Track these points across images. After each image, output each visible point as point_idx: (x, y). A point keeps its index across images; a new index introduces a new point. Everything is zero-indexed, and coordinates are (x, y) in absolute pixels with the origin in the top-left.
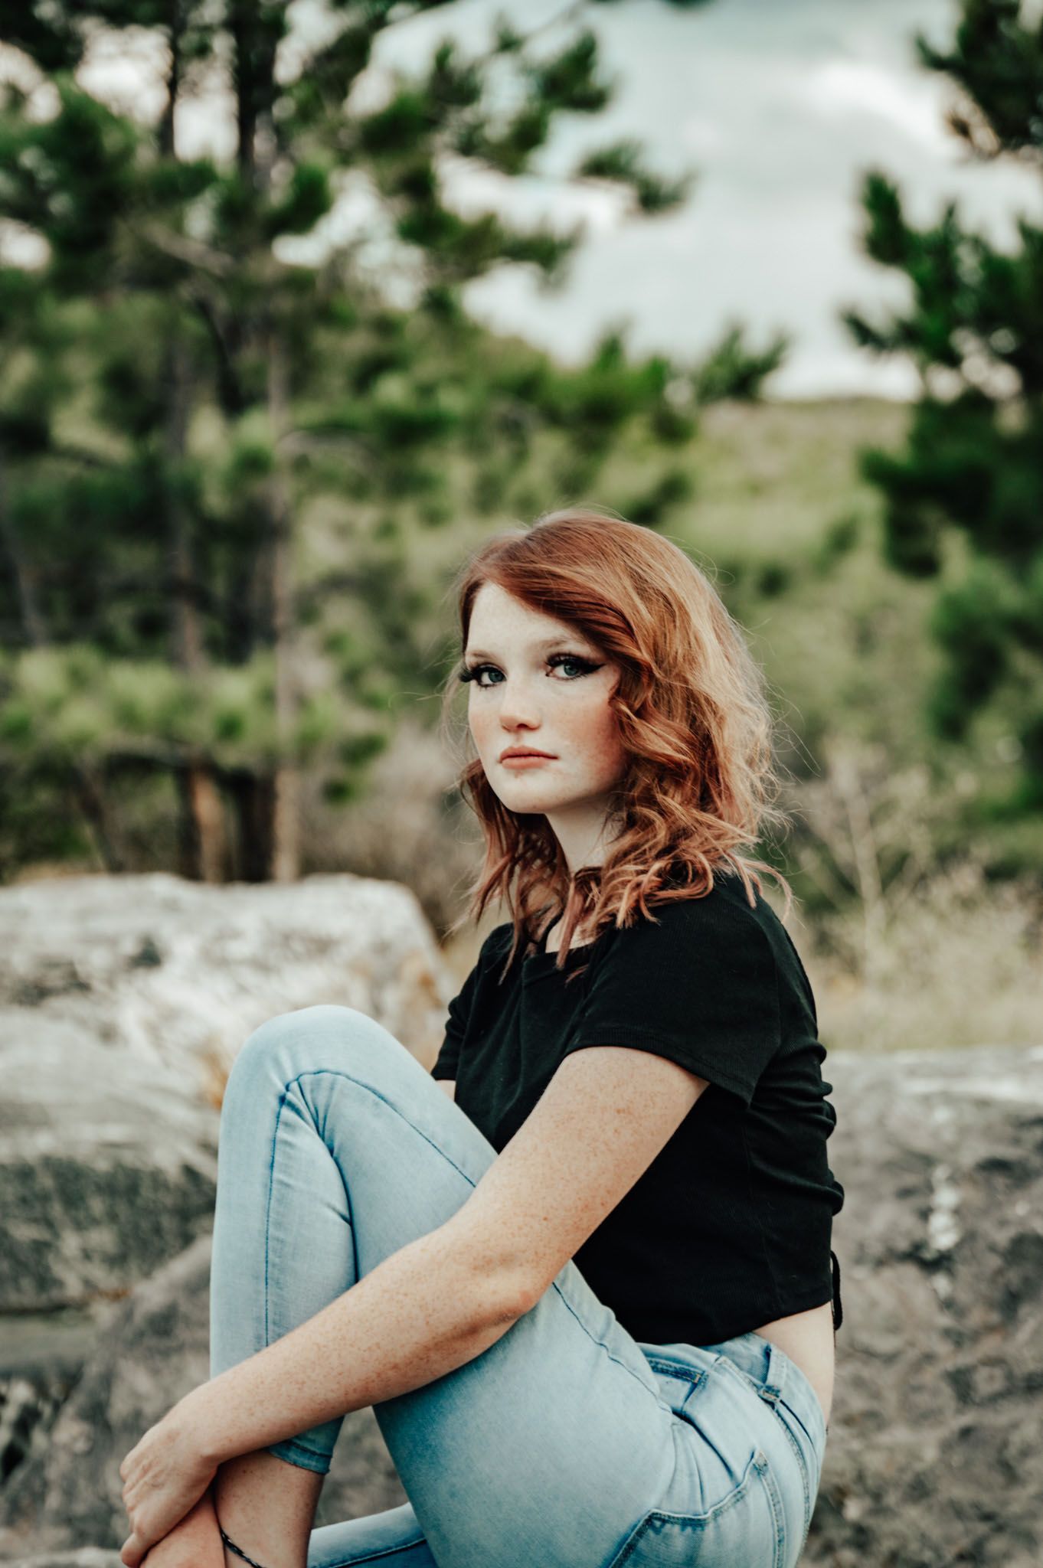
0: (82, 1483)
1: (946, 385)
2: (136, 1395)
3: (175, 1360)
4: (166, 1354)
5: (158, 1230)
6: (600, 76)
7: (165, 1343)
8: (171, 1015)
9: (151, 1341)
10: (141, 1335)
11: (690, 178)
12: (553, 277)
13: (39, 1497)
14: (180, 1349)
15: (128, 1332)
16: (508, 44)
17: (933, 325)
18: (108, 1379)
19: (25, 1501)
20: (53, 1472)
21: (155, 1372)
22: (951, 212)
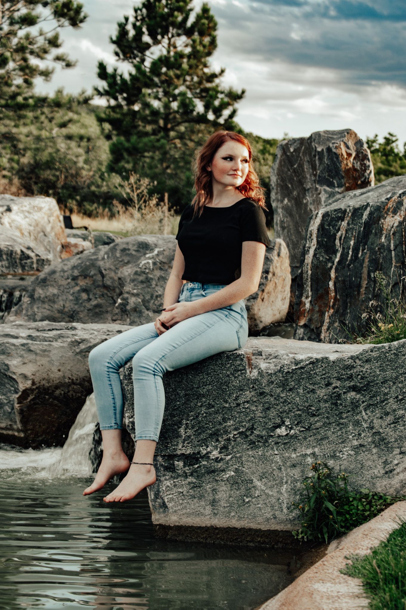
0: (30, 309)
1: (113, 102)
2: (39, 293)
3: (47, 287)
4: (45, 286)
5: (16, 262)
6: (60, 41)
7: (45, 284)
8: (13, 221)
9: (42, 284)
10: (40, 282)
11: (77, 62)
12: (48, 79)
13: (22, 311)
14: (48, 286)
15: (38, 282)
16: (41, 34)
17: (112, 92)
18: (34, 290)
19: (19, 311)
20: (24, 307)
21: (43, 289)
22: (115, 70)
